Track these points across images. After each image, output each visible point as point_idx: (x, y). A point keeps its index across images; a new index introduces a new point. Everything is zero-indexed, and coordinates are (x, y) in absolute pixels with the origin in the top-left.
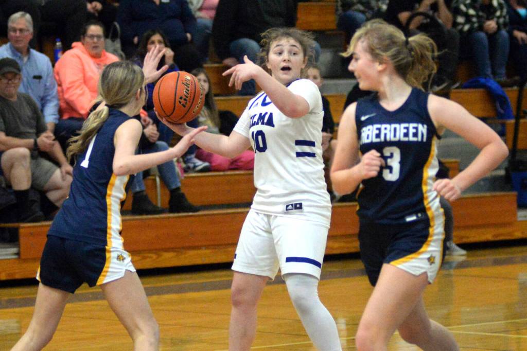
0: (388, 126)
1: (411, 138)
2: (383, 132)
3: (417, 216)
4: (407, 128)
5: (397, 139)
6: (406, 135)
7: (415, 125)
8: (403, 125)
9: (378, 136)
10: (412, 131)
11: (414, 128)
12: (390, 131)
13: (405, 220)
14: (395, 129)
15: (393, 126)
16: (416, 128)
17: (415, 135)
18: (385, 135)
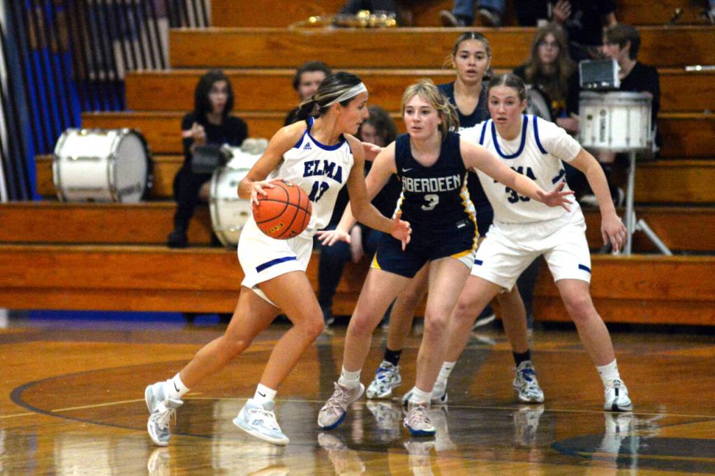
0: (426, 180)
1: (449, 189)
2: (423, 185)
3: (466, 223)
4: (444, 181)
5: (437, 190)
6: (445, 186)
7: (450, 178)
8: (440, 179)
9: (419, 188)
10: (448, 183)
11: (449, 180)
12: (430, 184)
13: (456, 227)
14: (434, 182)
15: (431, 180)
16: (452, 180)
17: (452, 186)
18: (426, 187)
